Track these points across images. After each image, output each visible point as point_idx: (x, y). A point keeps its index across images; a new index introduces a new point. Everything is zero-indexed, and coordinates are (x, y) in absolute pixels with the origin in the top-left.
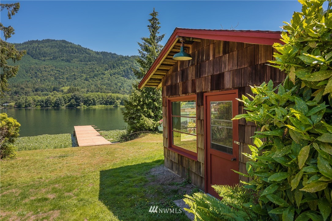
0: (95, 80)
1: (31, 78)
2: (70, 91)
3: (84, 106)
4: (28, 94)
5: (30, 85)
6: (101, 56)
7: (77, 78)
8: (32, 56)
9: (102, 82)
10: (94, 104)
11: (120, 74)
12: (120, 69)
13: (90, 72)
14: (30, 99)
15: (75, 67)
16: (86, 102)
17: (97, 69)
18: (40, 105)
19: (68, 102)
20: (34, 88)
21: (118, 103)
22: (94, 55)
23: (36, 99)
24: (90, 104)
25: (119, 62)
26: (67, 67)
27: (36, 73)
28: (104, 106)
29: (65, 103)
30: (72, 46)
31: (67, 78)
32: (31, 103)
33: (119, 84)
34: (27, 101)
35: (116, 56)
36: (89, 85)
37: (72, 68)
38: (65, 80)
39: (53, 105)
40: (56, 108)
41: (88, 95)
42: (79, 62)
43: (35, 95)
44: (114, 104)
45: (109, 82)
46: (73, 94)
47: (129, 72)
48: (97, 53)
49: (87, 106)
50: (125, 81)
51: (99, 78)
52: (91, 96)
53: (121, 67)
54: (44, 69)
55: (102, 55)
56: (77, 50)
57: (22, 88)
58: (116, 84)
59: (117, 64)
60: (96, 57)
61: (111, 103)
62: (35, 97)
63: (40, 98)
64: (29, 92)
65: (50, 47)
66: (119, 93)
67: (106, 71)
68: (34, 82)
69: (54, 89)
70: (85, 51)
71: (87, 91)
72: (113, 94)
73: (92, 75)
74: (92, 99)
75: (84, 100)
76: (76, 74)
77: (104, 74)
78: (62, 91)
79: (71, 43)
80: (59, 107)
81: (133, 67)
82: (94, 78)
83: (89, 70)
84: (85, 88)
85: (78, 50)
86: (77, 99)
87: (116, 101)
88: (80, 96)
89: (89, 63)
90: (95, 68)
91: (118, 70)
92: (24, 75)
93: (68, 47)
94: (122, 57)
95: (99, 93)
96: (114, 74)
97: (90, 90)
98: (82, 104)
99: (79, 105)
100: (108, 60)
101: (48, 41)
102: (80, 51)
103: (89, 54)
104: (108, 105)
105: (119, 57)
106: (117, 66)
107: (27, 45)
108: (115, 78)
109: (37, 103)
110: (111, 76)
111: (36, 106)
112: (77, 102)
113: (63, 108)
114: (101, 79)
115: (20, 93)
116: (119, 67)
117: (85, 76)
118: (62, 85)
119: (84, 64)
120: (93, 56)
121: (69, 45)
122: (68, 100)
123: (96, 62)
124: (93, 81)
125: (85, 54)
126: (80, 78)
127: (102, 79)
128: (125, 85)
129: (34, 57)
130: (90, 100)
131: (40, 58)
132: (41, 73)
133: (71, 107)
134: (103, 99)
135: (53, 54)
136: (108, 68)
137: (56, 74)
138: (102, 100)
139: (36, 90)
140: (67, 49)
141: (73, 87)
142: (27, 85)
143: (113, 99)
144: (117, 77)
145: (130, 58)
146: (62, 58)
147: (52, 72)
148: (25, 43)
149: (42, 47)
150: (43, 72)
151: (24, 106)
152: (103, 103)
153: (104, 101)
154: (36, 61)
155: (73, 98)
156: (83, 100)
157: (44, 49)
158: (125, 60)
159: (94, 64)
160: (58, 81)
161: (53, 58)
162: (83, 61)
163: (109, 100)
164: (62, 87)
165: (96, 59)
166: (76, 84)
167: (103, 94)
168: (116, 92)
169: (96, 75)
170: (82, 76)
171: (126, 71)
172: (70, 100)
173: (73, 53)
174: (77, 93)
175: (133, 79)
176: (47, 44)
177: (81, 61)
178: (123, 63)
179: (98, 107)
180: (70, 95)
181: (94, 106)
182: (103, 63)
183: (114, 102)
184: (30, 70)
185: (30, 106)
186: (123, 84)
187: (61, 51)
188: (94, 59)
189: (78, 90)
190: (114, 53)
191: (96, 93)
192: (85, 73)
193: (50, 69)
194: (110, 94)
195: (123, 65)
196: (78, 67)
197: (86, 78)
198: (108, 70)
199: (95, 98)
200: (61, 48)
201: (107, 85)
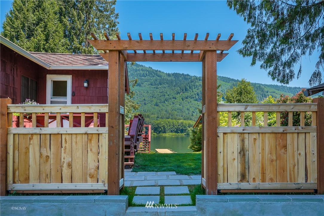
0: (165, 105)
3: (154, 133)
6: (173, 78)
7: (147, 103)
9: (173, 107)
10: (165, 132)
11: (193, 98)
12: (193, 92)
13: (161, 97)
15: (145, 91)
16: (156, 129)
17: (168, 93)
21: (190, 131)
22: (166, 77)
24: (161, 131)
25: (193, 83)
26: (137, 92)
28: (174, 134)
30: (143, 69)
33: (192, 109)
35: (189, 77)
36: (160, 111)
37: (142, 93)
41: (158, 122)
42: (149, 86)
44: (185, 132)
45: (181, 106)
48: (169, 75)
49: (157, 134)
52: (162, 123)
53: (194, 90)
55: (173, 76)
56: (147, 72)
58: (188, 109)
59: (189, 86)
60: (168, 80)
61: (182, 131)
66: (191, 119)
67: (177, 94)
70: (156, 73)
71: (157, 117)
72: (184, 121)
73: (162, 99)
74: (163, 126)
75: (155, 127)
76: (146, 99)
77: (175, 98)
79: (143, 66)
82: (164, 102)
83: (159, 94)
84: (155, 114)
85: (149, 73)
87: (187, 129)
88: (150, 122)
89: (160, 86)
90: (166, 92)
91: (191, 94)
93: (139, 70)
94: (197, 78)
95: (170, 120)
96: (187, 98)
97: (160, 117)
98: (153, 131)
100: (180, 82)
102: (151, 74)
103: (160, 76)
104: (179, 133)
105: (193, 78)
106: (190, 88)
108: (187, 102)
110: (183, 100)
114: (171, 103)
116: (192, 90)
117: (155, 100)
119: (155, 88)
120: (164, 78)
121: (140, 68)
123: (167, 85)
124: (163, 106)
125: (156, 76)
126: (150, 103)
127: (173, 103)
130: (160, 128)
134: (173, 126)
136: (180, 92)
138: (173, 128)
140: (138, 72)
141: (143, 113)
143: (185, 127)
144: (189, 101)
152: (174, 131)
153: (175, 128)
156: (153, 127)
158: (199, 82)
159: (165, 88)
162: (154, 84)
163: (180, 128)
165: (167, 81)
166: (146, 109)
167: (174, 121)
168: (188, 119)
169: (166, 100)
170: (152, 101)
173: (143, 76)
177: (152, 85)
178: (197, 85)
179: (167, 135)
181: (164, 134)
182: (175, 86)
183: (185, 130)
188: (165, 81)
190: (187, 74)
191: (167, 120)
192: (155, 98)
194: (182, 121)
196: (149, 91)
197: (156, 103)
198: (179, 93)
199: (166, 125)
200: (132, 72)
201: (178, 110)
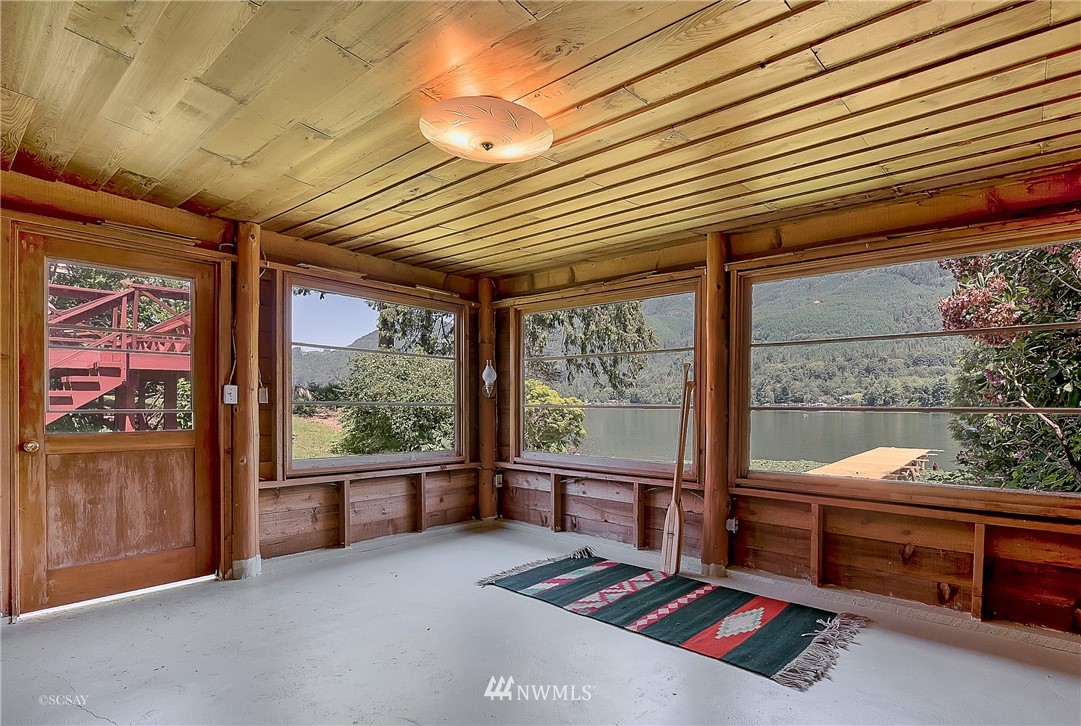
4: (895, 373)
5: (901, 350)
8: (912, 280)
14: (896, 384)
18: (920, 399)
20: (910, 356)
23: (910, 384)
27: (919, 319)
32: (896, 395)
34: (889, 390)
43: (911, 375)
57: (882, 360)
62: (910, 380)
63: (920, 382)
64: (897, 369)
92: (890, 329)
109: (911, 394)
111: (909, 402)
115: (878, 371)
129: (916, 281)
131: (932, 281)
132: (931, 317)
139: (915, 363)
142: (893, 350)
151: (882, 402)
154: (922, 289)
184: (905, 314)
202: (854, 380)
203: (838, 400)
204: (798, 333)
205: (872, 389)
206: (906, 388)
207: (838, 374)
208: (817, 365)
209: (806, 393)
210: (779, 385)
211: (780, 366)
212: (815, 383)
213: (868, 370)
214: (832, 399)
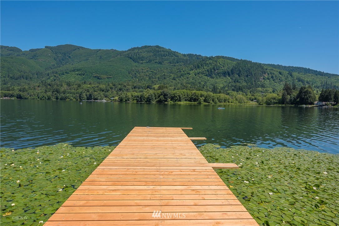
0: (181, 79)
1: (132, 78)
2: (160, 88)
4: (129, 91)
5: (130, 83)
7: (166, 77)
8: (134, 60)
9: (187, 81)
10: (180, 101)
11: (204, 74)
12: (204, 69)
13: (177, 72)
14: (129, 94)
15: (165, 68)
16: (172, 99)
17: (184, 70)
18: (136, 99)
19: (158, 98)
20: (133, 85)
21: (202, 100)
22: (182, 57)
23: (133, 95)
24: (176, 100)
25: (204, 62)
26: (159, 68)
27: (135, 74)
28: (188, 102)
29: (156, 99)
30: (164, 50)
31: (158, 78)
32: (129, 98)
33: (203, 83)
34: (127, 96)
35: (201, 57)
36: (176, 84)
38: (157, 80)
39: (146, 100)
40: (148, 102)
41: (175, 92)
42: (168, 64)
43: (133, 91)
44: (198, 101)
45: (194, 81)
46: (162, 91)
47: (212, 72)
48: (184, 55)
49: (173, 102)
50: (208, 80)
51: (185, 77)
52: (178, 93)
53: (205, 67)
54: (141, 71)
55: (188, 57)
56: (167, 53)
57: (125, 86)
58: (200, 83)
59: (201, 64)
60: (183, 59)
61: (195, 100)
62: (133, 93)
63: (136, 94)
64: (129, 89)
65: (147, 52)
66: (202, 91)
67: (191, 71)
68: (133, 81)
69: (148, 87)
70: (174, 54)
71: (174, 89)
72: (197, 91)
73: (179, 75)
74: (178, 96)
75: (171, 97)
76: (166, 74)
77: (189, 74)
78: (154, 89)
79: (163, 48)
80: (150, 102)
81: (216, 66)
82: (180, 77)
83: (176, 70)
84: (172, 86)
86: (165, 95)
87: (199, 98)
88: (168, 92)
89: (177, 64)
90: (182, 68)
91: (202, 70)
92: (127, 76)
93: (160, 51)
94: (207, 58)
95: (184, 90)
96: (199, 74)
97: (177, 88)
98: (170, 100)
99: (167, 101)
100: (193, 61)
101: (146, 47)
102: (170, 54)
103: (177, 56)
104: (192, 101)
105: (204, 58)
106: (202, 66)
107: (130, 52)
108: (199, 77)
109: (134, 98)
110: (195, 76)
111: (133, 101)
112: (165, 98)
113: (154, 102)
115: (123, 90)
117: (173, 76)
118: (154, 84)
119: (173, 65)
120: (180, 58)
121: (162, 49)
122: (158, 96)
123: (183, 64)
124: (179, 80)
125: (174, 56)
126: (169, 78)
127: (188, 78)
128: (208, 84)
129: (135, 61)
130: (176, 97)
131: (139, 62)
132: (139, 74)
133: (160, 102)
134: (188, 96)
135: (148, 58)
136: (193, 68)
137: (150, 74)
138: (187, 97)
139: (135, 88)
140: (160, 53)
141: (163, 85)
142: (128, 83)
143: (197, 97)
144: (201, 76)
145: (214, 58)
146: (155, 61)
147: (147, 73)
148: (129, 50)
149: (141, 52)
150: (140, 73)
151: (125, 100)
152: (187, 99)
153: (189, 97)
154: (136, 64)
155: (162, 94)
156: (170, 96)
157: (143, 54)
158: (209, 60)
159: (181, 65)
160: (151, 80)
161: (149, 61)
162: (172, 63)
163: (193, 97)
164: (154, 85)
166: (165, 83)
167: (188, 91)
168: (200, 90)
169: (182, 75)
170: (170, 76)
171: (210, 71)
172: (159, 96)
173: (164, 56)
174: (165, 90)
175: (215, 78)
176: (144, 50)
177: (170, 63)
178: (207, 63)
179: (183, 103)
180: (159, 92)
181: (180, 102)
182: (189, 64)
183: (198, 99)
184: (132, 72)
185: (128, 100)
186: (206, 83)
187: (155, 55)
188: (181, 60)
189: (166, 87)
190: (199, 55)
191: (182, 90)
192: (173, 73)
193: (146, 70)
194: (195, 91)
195: (207, 65)
196: (168, 68)
197: (174, 77)
198: (193, 70)
199: (181, 95)
200: (155, 53)
201: (191, 84)
202: (115, 92)
203: (110, 99)
204: (96, 74)
205: (121, 96)
206: (132, 96)
207: (110, 90)
208: (103, 86)
209: (99, 97)
210: (88, 93)
211: (89, 86)
212: (102, 93)
213: (120, 90)
214: (108, 99)
